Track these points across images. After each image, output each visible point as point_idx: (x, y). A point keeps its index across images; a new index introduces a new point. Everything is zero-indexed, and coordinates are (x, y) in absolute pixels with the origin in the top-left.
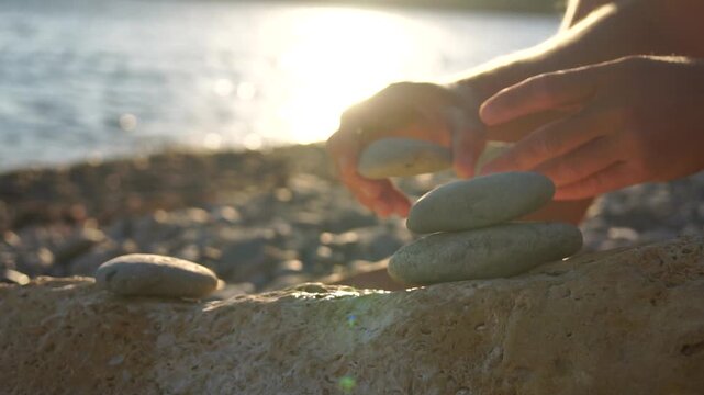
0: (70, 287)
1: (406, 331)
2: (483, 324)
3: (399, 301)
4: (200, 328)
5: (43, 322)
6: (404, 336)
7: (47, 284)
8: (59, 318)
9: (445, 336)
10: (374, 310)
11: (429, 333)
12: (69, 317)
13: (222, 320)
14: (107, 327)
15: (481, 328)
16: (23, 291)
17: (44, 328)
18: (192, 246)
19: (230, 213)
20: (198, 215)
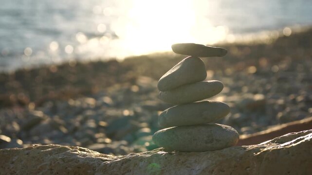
0: (50, 149)
1: (213, 170)
2: (249, 167)
3: (209, 157)
4: (115, 170)
5: (38, 167)
6: (212, 173)
7: (38, 148)
8: (46, 165)
9: (231, 173)
10: (197, 160)
11: (224, 171)
12: (51, 164)
13: (125, 165)
14: (70, 169)
15: (248, 169)
16: (27, 152)
17: (39, 169)
18: (92, 120)
19: (107, 100)
20: (91, 101)
